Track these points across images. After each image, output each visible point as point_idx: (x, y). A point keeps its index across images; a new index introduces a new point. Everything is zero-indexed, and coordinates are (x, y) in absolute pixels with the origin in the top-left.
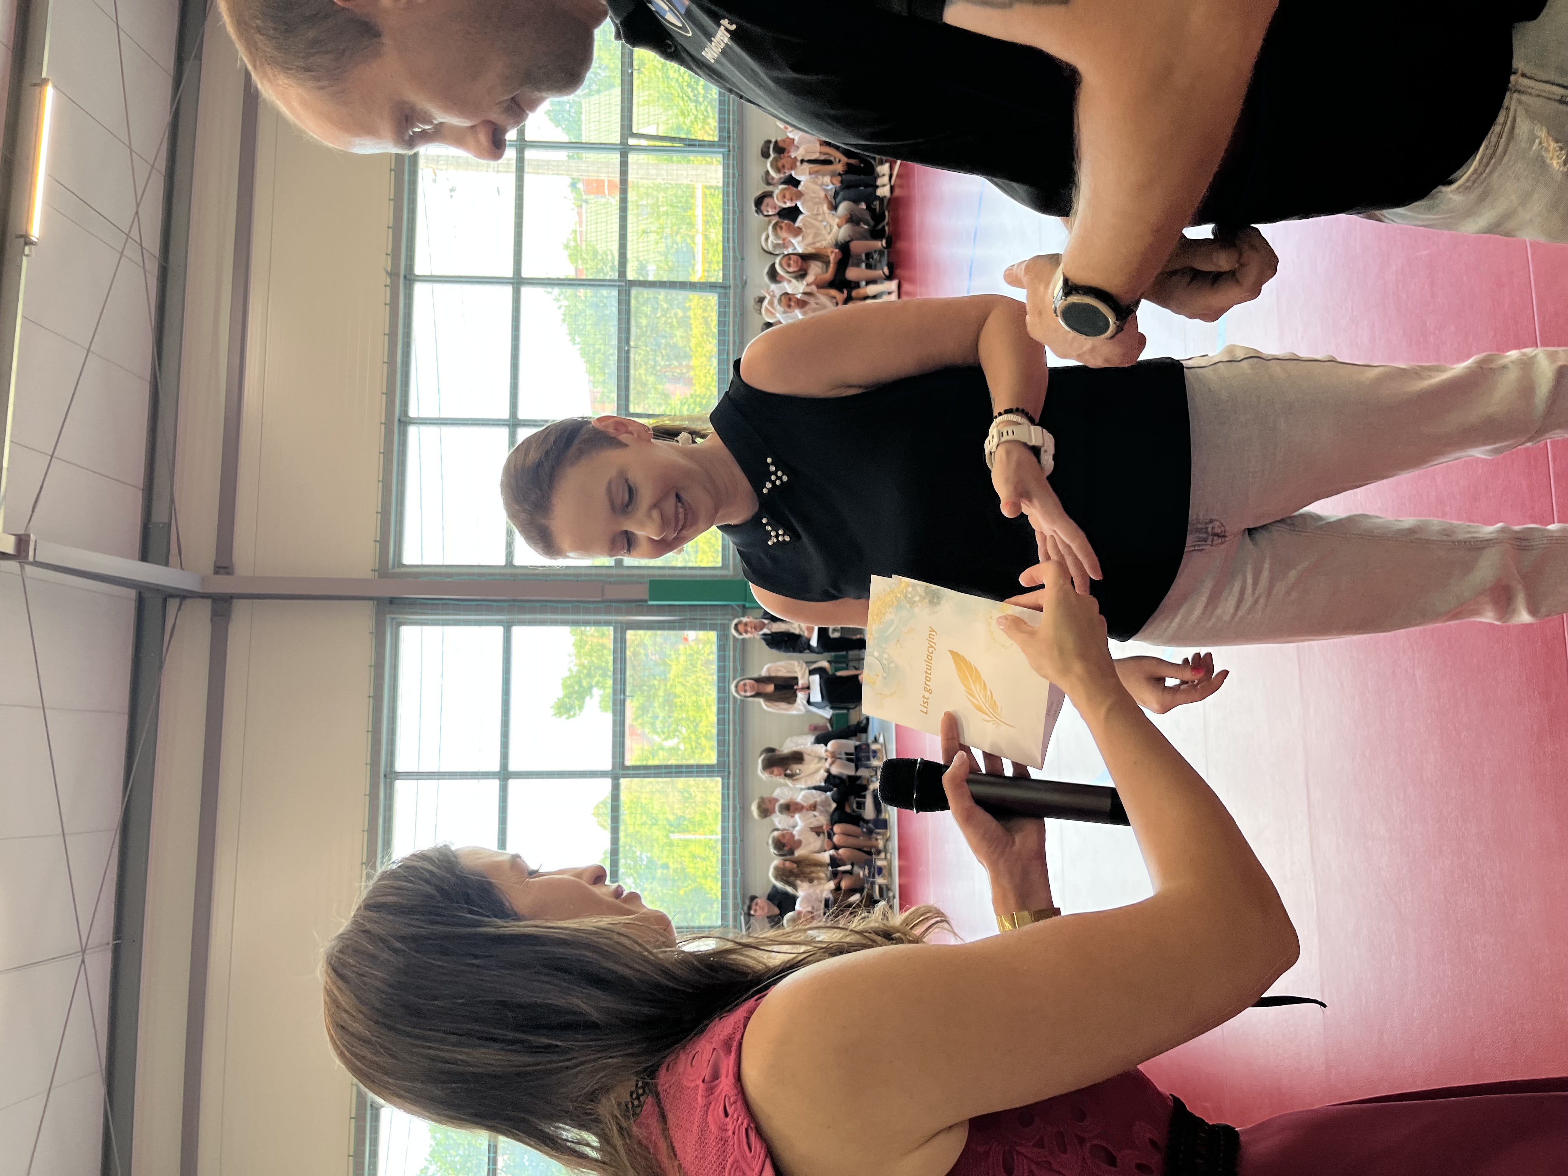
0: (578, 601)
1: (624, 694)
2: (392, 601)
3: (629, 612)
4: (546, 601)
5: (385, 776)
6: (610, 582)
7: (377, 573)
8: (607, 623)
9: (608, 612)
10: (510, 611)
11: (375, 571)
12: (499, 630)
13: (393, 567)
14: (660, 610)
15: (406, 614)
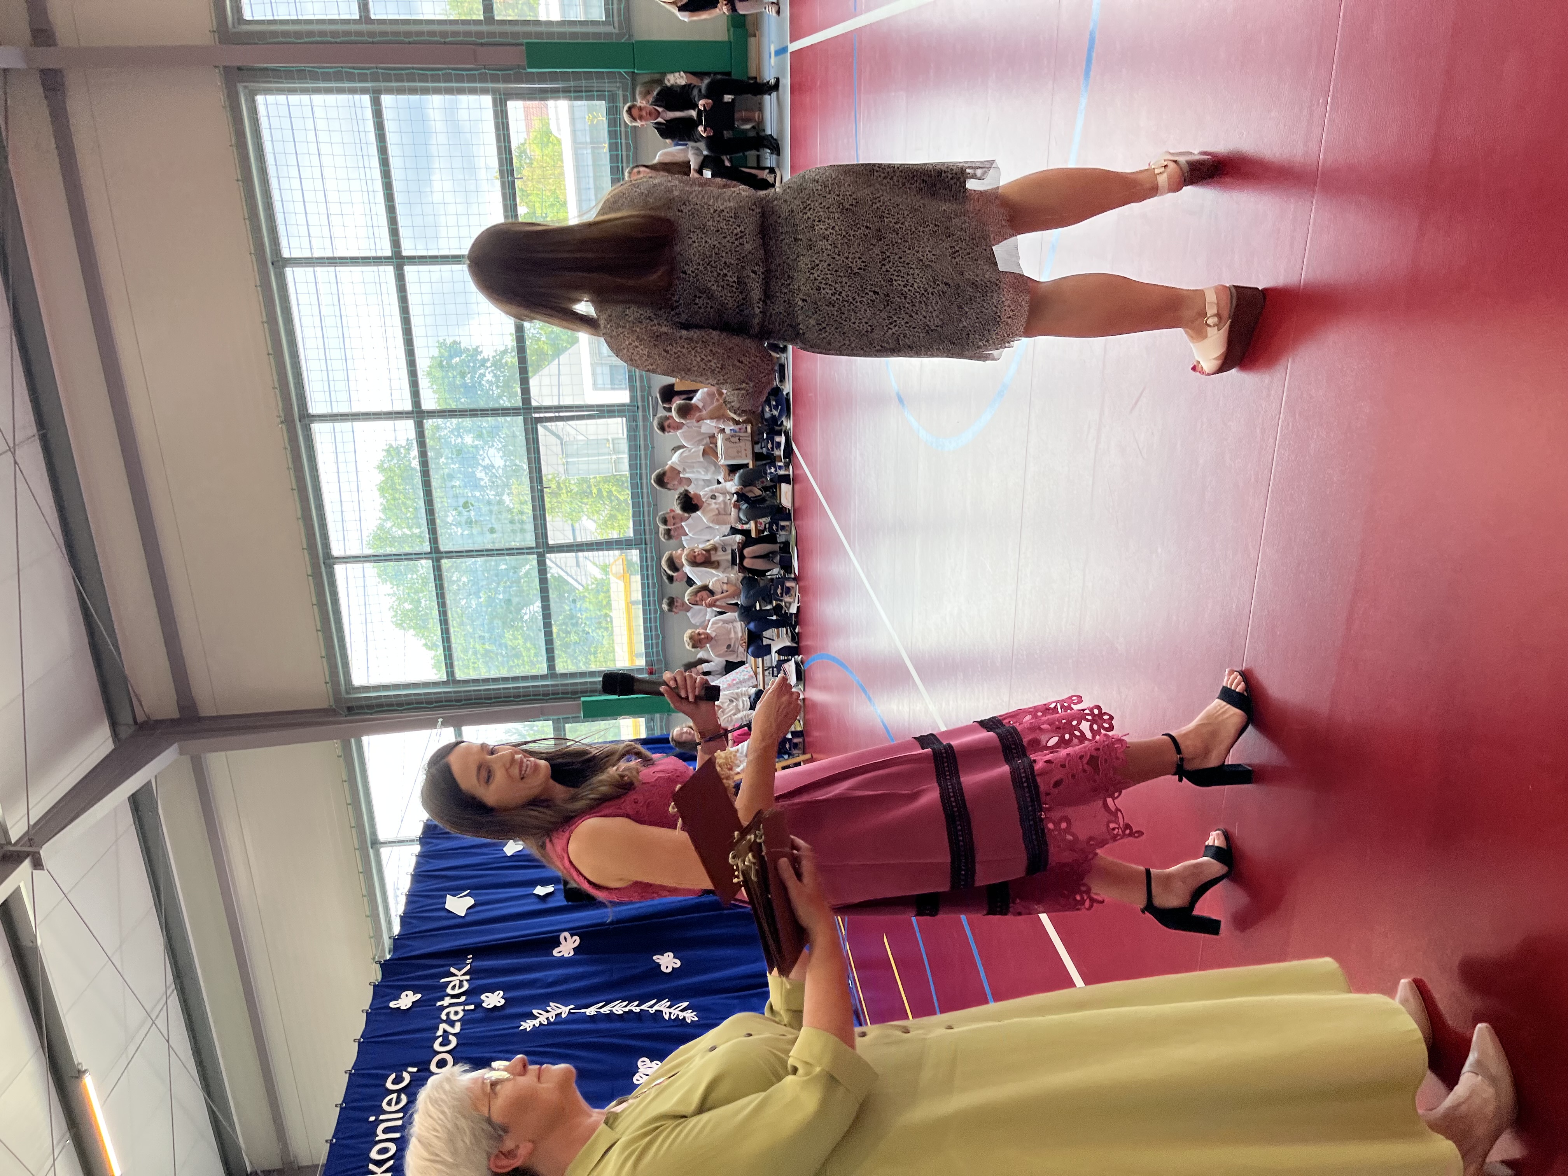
0: (448, 69)
1: (513, 175)
2: (239, 69)
3: (507, 80)
4: (413, 68)
5: (273, 264)
6: (482, 44)
7: (216, 36)
8: (484, 91)
9: (483, 78)
10: (375, 78)
11: (214, 31)
12: (366, 99)
13: (234, 27)
14: (542, 78)
15: (258, 82)
